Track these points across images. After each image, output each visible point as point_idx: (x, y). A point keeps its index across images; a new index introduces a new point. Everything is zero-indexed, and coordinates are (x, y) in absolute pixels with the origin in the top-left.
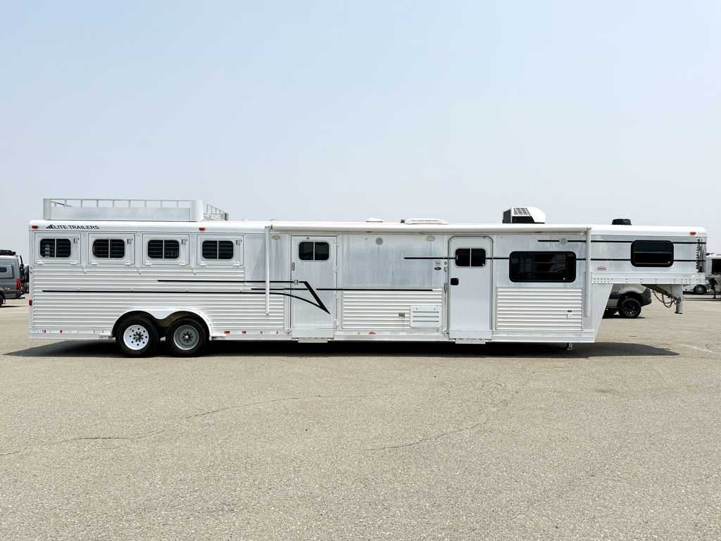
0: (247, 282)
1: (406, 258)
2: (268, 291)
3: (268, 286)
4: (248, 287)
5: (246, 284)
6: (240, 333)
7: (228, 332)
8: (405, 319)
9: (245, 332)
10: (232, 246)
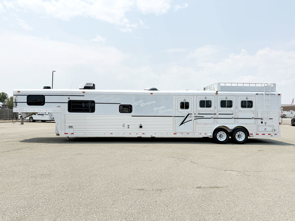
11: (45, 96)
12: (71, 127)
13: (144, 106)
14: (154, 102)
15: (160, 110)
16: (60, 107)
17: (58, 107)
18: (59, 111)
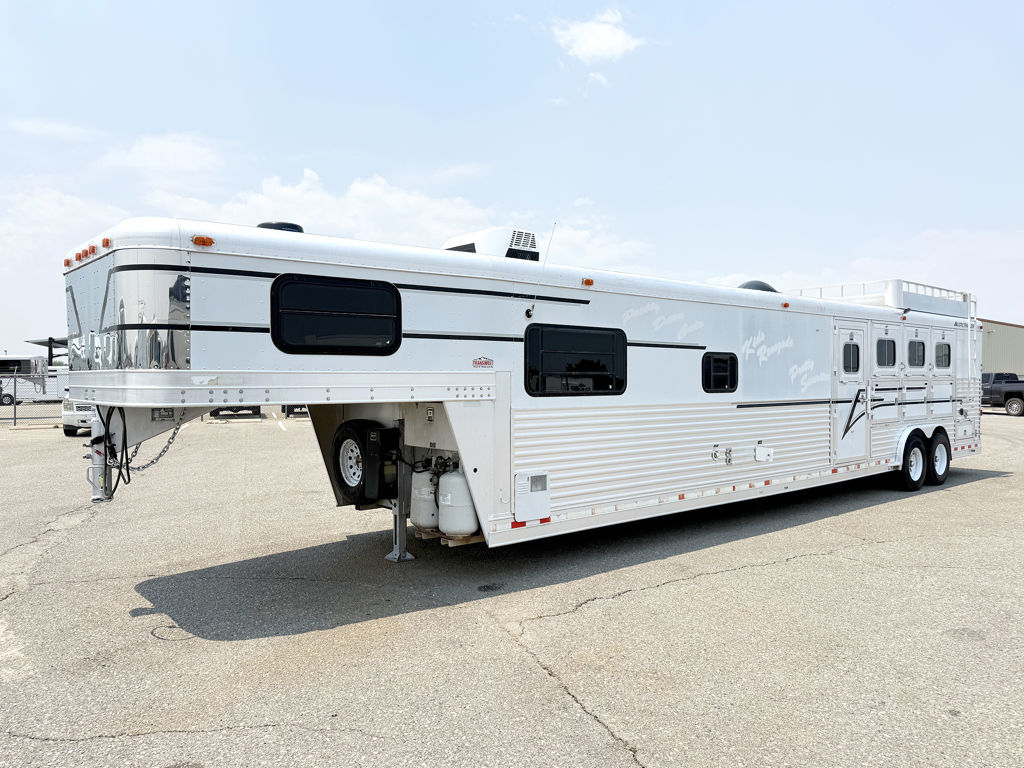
11: (403, 293)
12: (539, 482)
13: (766, 359)
14: (789, 343)
15: (803, 379)
16: (488, 363)
17: (478, 363)
18: (485, 392)
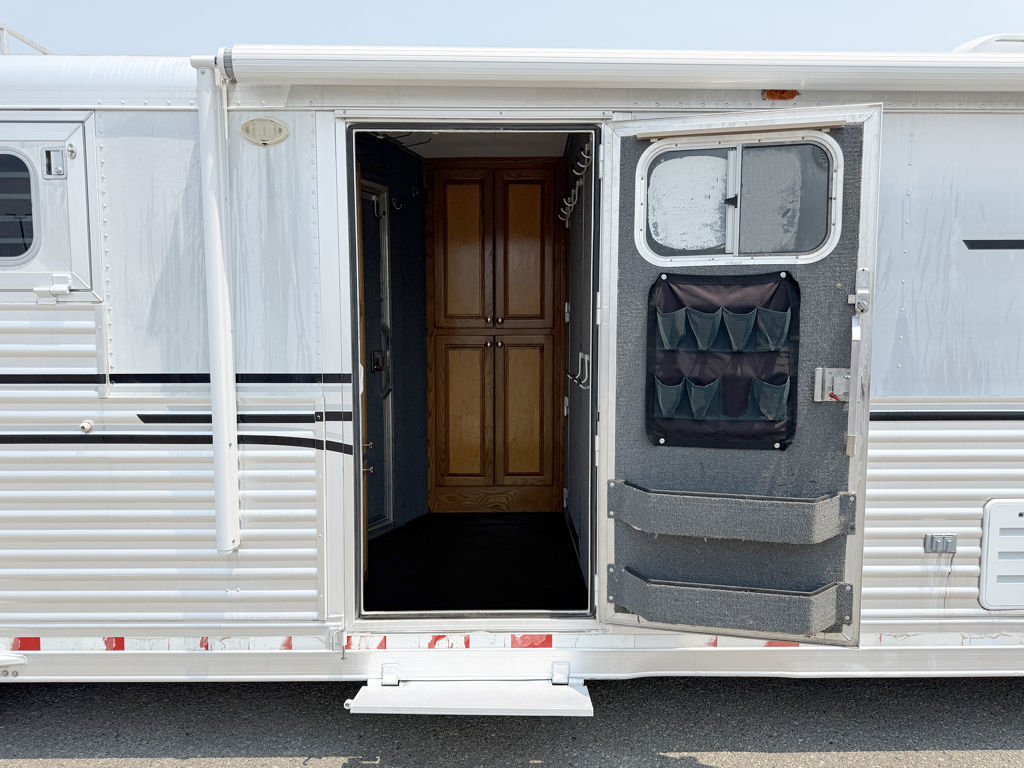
0: (117, 378)
1: (973, 245)
2: (226, 429)
3: (225, 400)
4: (123, 407)
5: (114, 391)
6: (96, 646)
7: (29, 644)
8: (957, 568)
9: (119, 644)
10: (24, 185)
